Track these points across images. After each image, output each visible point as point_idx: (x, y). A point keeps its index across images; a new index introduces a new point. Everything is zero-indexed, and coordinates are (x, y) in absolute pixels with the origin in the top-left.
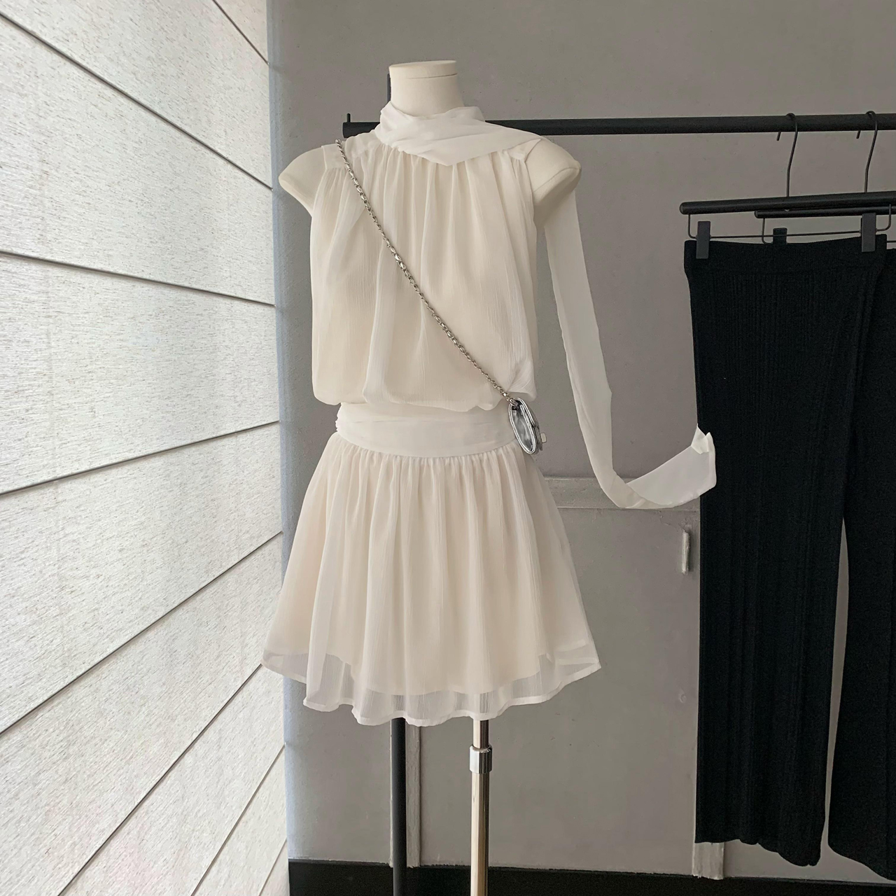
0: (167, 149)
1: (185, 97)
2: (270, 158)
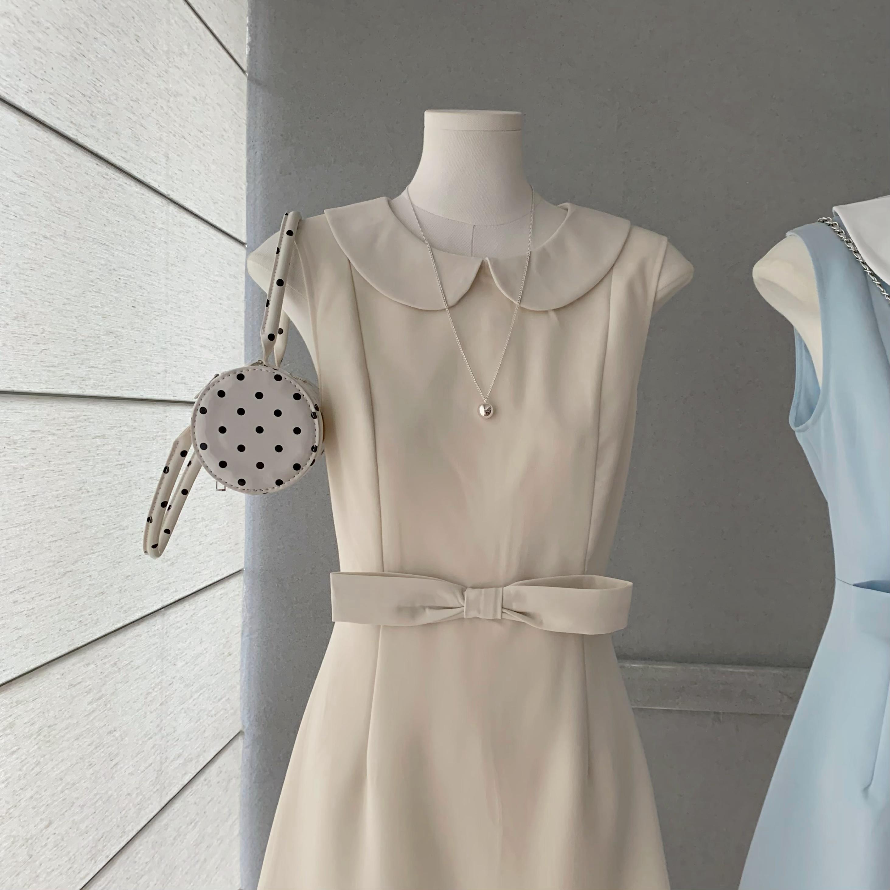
0: (40, 170)
1: (88, 93)
2: (244, 202)
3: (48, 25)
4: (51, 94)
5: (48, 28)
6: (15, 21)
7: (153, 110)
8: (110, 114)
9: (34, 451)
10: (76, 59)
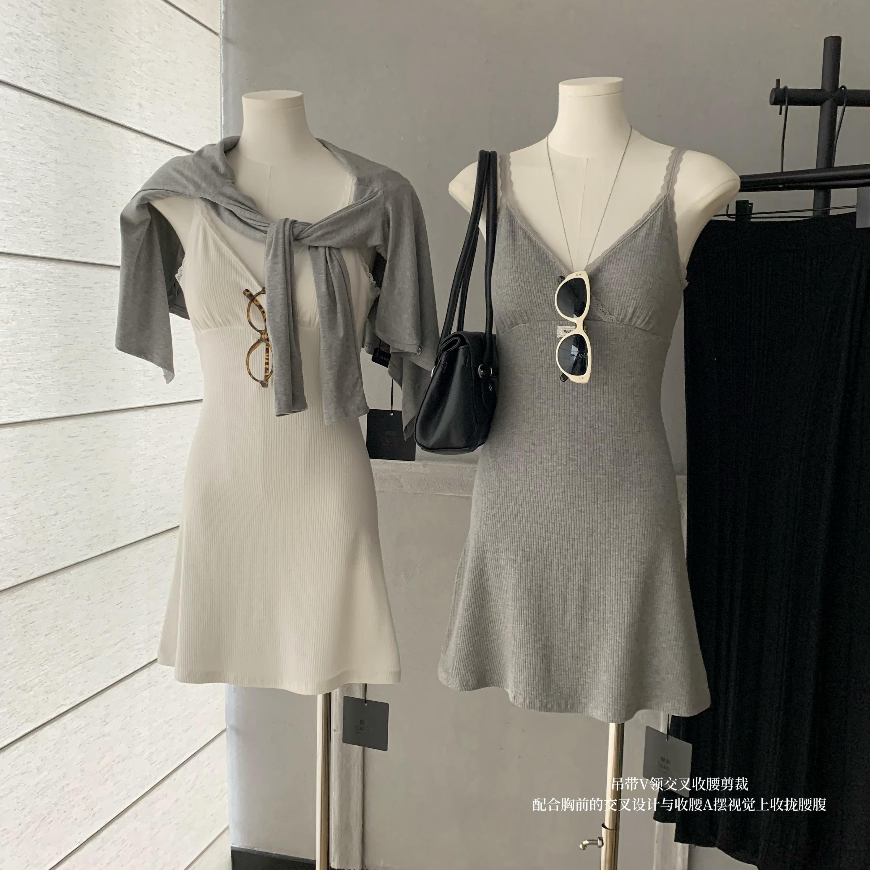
3: (39, 34)
4: (43, 76)
5: (40, 36)
6: (16, 36)
7: (126, 75)
8: (89, 83)
9: (37, 291)
10: (61, 52)
